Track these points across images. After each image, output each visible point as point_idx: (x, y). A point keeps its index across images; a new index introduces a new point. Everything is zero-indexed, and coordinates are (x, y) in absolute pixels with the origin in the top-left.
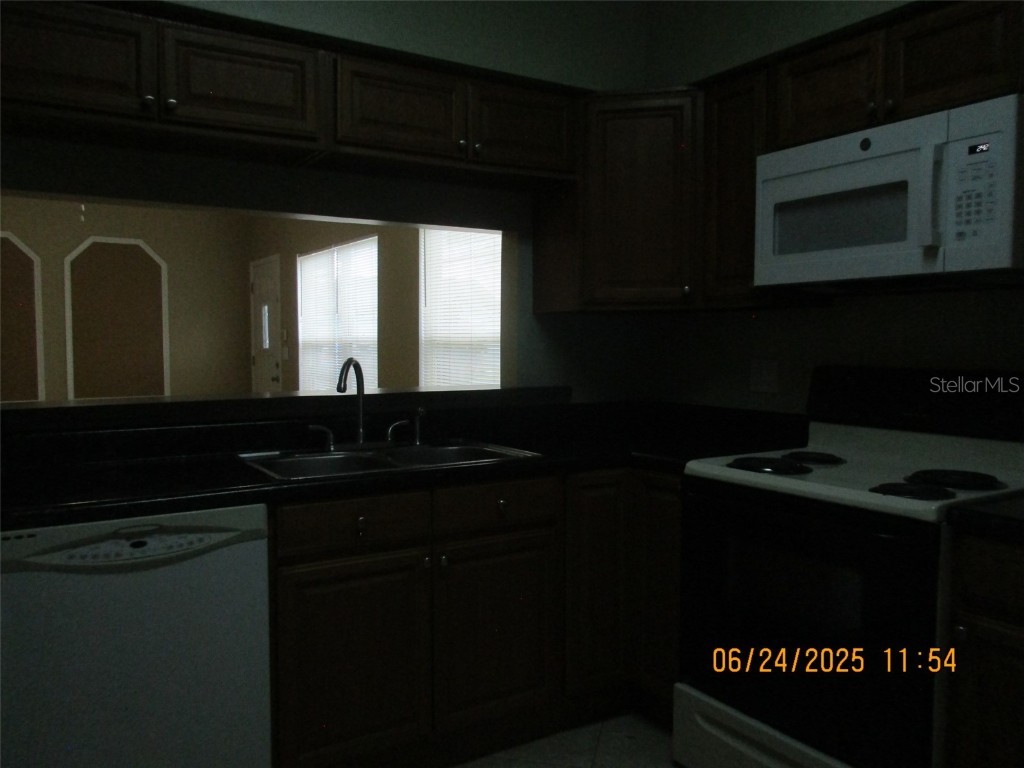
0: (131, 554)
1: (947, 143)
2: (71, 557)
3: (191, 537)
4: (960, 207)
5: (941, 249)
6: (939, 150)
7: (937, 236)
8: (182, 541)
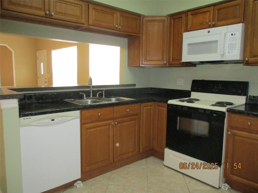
0: (51, 122)
1: (227, 33)
2: (39, 123)
3: (64, 118)
4: (229, 46)
5: (225, 55)
6: (225, 34)
7: (224, 52)
8: (62, 119)
